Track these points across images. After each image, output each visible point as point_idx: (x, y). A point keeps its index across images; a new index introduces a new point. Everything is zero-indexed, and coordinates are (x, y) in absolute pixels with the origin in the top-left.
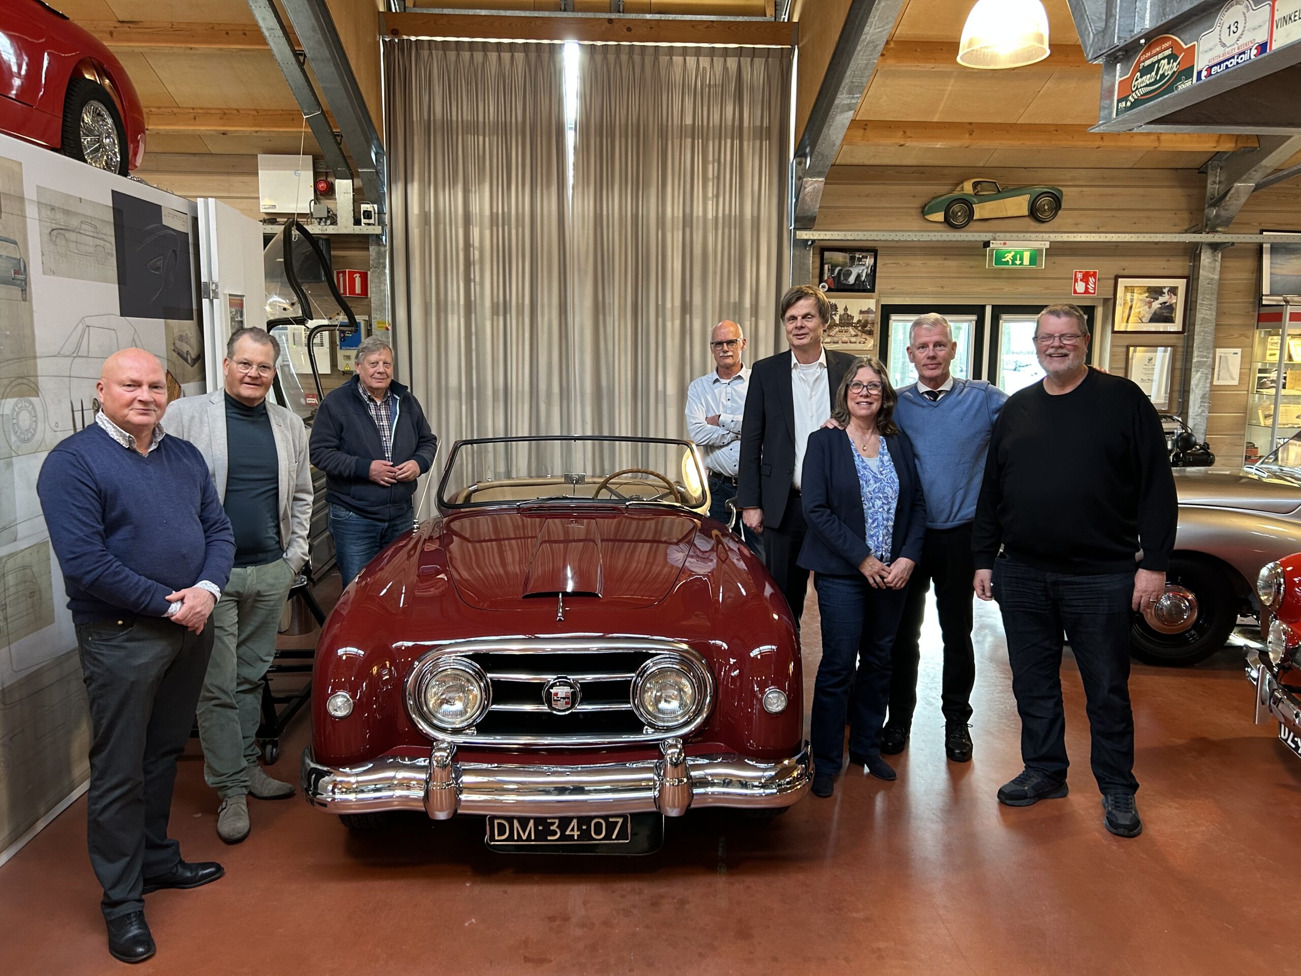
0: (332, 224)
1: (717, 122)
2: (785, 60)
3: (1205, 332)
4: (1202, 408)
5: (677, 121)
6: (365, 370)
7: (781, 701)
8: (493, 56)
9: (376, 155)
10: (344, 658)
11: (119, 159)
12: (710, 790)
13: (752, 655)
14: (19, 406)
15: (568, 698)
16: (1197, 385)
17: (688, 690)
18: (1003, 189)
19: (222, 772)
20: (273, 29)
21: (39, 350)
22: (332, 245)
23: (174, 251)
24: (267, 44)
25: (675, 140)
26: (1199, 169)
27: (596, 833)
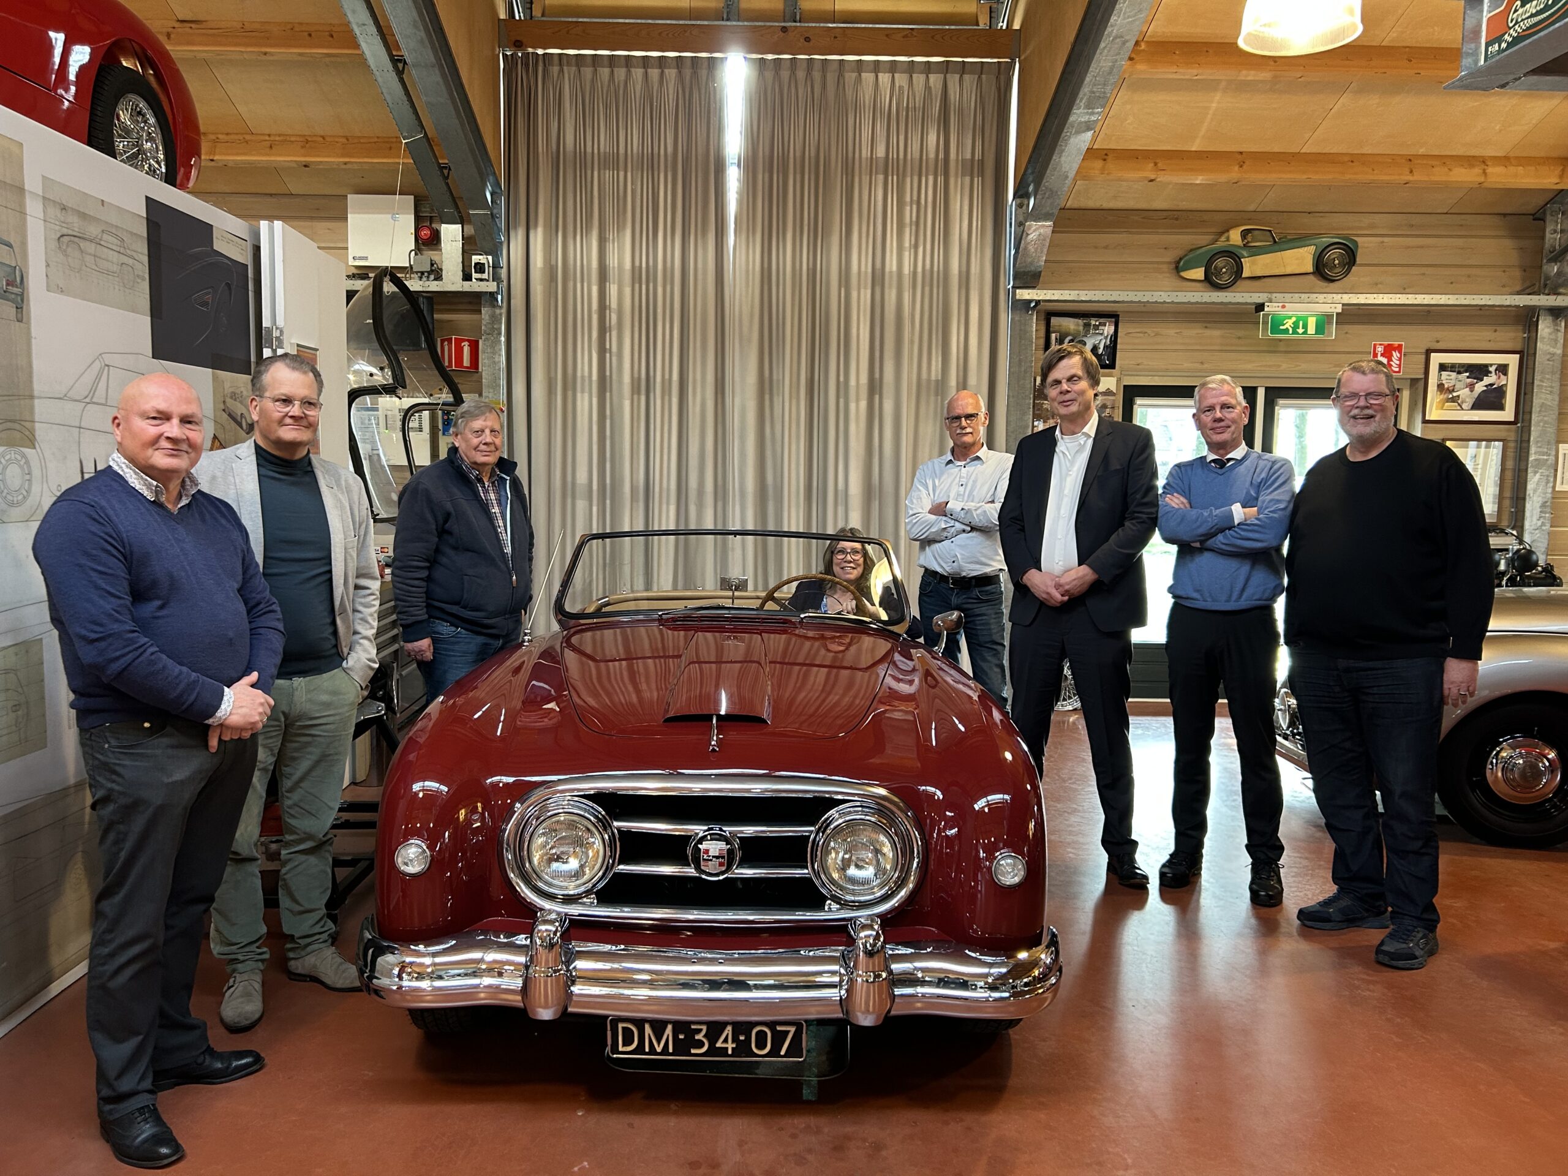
0: (435, 279)
1: (917, 155)
2: (1002, 77)
3: (1546, 422)
4: (1542, 520)
5: (866, 153)
6: (466, 441)
7: (1019, 870)
8: (638, 73)
9: (492, 195)
10: (421, 795)
11: (164, 170)
12: (920, 990)
13: (976, 807)
14: (7, 457)
15: (723, 857)
16: (1535, 491)
17: (887, 849)
18: (1280, 239)
19: (234, 940)
20: (364, 25)
21: (38, 387)
22: (435, 307)
23: (228, 285)
24: (357, 46)
25: (863, 177)
26: (1533, 215)
27: (757, 1047)
